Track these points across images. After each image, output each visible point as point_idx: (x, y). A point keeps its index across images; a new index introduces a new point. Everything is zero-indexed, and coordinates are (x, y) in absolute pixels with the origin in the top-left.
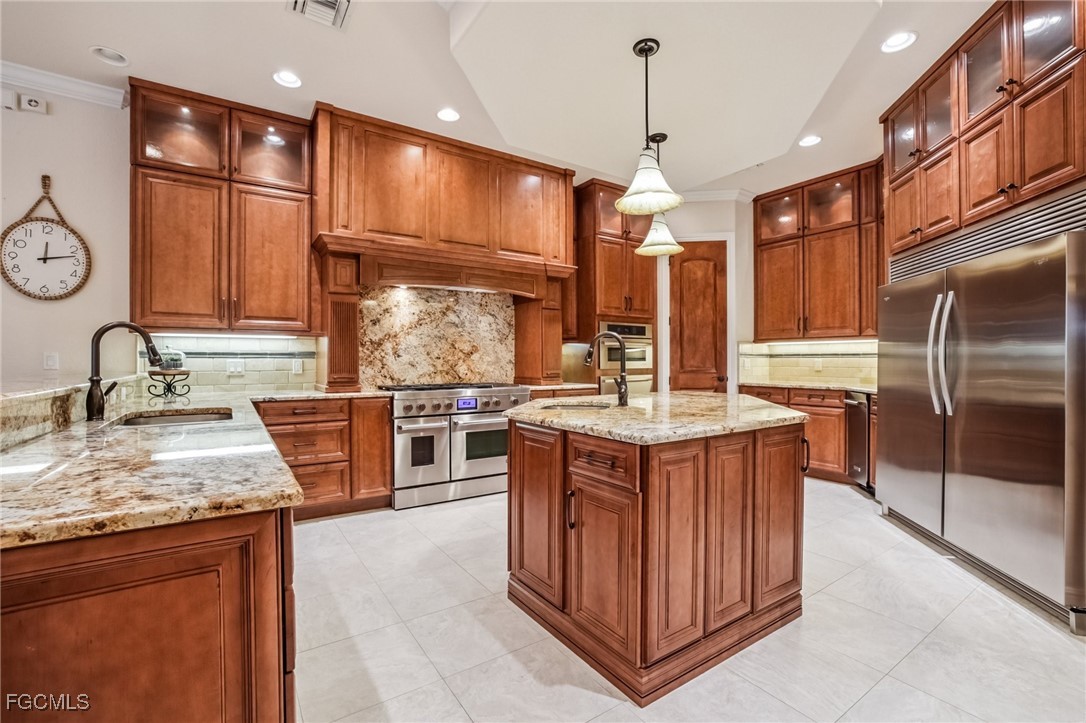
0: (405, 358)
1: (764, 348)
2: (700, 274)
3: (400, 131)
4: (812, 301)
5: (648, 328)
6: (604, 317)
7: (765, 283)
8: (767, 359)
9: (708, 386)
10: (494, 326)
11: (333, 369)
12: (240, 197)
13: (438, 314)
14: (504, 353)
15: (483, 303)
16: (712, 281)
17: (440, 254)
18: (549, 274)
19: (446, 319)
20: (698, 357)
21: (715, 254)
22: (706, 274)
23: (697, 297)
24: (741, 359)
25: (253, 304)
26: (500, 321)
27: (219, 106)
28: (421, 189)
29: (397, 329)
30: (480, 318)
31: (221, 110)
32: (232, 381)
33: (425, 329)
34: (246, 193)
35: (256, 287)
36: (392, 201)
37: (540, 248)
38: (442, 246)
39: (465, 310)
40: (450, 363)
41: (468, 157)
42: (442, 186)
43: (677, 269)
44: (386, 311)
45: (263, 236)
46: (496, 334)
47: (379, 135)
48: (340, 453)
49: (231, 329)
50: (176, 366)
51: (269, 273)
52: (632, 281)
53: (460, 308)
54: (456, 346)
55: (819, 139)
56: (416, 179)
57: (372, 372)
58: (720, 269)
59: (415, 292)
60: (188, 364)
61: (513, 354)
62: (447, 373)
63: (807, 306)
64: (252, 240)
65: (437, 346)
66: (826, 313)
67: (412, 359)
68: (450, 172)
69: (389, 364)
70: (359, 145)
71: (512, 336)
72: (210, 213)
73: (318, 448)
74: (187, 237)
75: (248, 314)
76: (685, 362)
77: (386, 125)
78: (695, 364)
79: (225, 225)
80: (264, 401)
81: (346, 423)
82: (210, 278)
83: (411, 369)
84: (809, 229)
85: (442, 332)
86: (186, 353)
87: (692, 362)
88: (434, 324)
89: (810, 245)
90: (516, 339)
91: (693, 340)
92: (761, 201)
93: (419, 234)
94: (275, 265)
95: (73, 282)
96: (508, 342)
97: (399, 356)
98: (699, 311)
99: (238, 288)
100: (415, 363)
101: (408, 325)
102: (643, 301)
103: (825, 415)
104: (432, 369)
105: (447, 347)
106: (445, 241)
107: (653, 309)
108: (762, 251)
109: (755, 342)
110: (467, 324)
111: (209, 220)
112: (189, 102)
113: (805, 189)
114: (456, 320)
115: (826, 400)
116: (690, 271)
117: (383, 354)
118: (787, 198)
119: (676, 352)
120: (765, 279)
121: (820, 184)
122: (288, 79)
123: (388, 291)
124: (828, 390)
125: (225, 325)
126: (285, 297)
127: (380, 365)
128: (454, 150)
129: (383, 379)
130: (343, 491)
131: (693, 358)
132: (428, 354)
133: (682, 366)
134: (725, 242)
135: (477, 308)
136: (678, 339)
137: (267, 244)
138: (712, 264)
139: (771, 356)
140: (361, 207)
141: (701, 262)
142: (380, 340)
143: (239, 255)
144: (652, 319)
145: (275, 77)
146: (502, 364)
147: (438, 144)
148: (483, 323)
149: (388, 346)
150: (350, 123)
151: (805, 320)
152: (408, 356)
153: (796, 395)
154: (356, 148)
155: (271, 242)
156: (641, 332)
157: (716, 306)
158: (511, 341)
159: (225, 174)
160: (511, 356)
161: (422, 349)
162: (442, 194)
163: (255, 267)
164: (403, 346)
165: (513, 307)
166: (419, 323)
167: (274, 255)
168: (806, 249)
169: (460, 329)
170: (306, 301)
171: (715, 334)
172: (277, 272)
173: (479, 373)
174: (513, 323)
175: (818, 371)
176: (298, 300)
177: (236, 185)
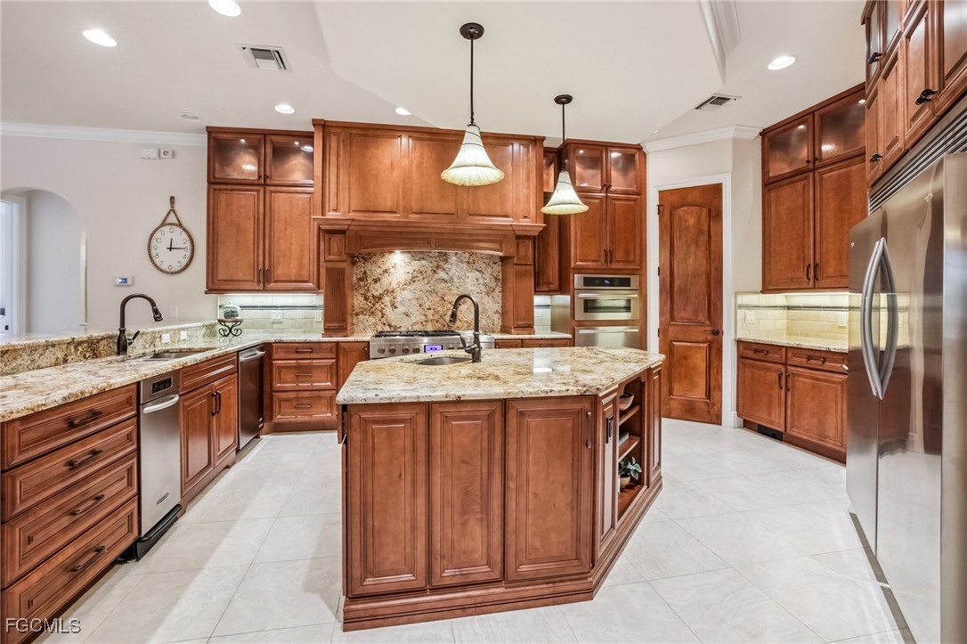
0: (401, 309)
1: (780, 299)
2: (691, 221)
3: (377, 129)
4: (824, 245)
5: (634, 280)
6: (579, 270)
7: (773, 225)
8: (785, 311)
9: (701, 339)
10: (481, 281)
11: (327, 319)
12: (271, 196)
13: (429, 272)
14: (491, 304)
15: (471, 261)
16: (706, 228)
17: (410, 225)
18: (517, 233)
19: (437, 276)
20: (690, 309)
21: (708, 200)
22: (699, 220)
23: (689, 246)
24: (739, 311)
25: (280, 271)
26: (487, 276)
27: (258, 134)
28: (396, 173)
29: (394, 285)
30: (468, 274)
31: (259, 137)
32: (275, 326)
33: (418, 285)
34: (275, 192)
35: (281, 260)
36: (372, 186)
37: (509, 210)
38: (413, 217)
39: (454, 267)
40: (440, 313)
41: (437, 140)
42: (414, 168)
43: (667, 217)
44: (385, 271)
45: (286, 222)
46: (483, 288)
47: (362, 135)
48: (329, 383)
49: (265, 290)
50: (233, 316)
51: (290, 248)
52: (613, 234)
53: (449, 266)
54: (446, 298)
55: (793, 60)
56: (392, 165)
57: (374, 320)
58: (715, 214)
59: (409, 255)
60: (242, 314)
61: (500, 305)
62: (437, 322)
63: (818, 251)
64: (279, 226)
65: (428, 299)
66: (840, 258)
67: (407, 310)
68: (422, 155)
69: (388, 314)
70: (345, 146)
71: (498, 289)
72: (252, 210)
73: (313, 378)
74: (238, 228)
75: (276, 279)
76: (675, 314)
77: (367, 126)
78: (687, 316)
79: (261, 217)
80: (276, 342)
81: (334, 361)
82: (251, 255)
83: (406, 318)
84: (821, 160)
85: (433, 287)
86: (241, 307)
87: (683, 314)
88: (426, 281)
89: (821, 179)
90: (503, 292)
91: (684, 291)
92: (769, 135)
93: (394, 210)
94: (294, 243)
95: (184, 262)
96: (494, 294)
97: (396, 308)
98: (691, 261)
99: (270, 261)
100: (409, 313)
101: (403, 282)
102: (627, 252)
103: (825, 381)
104: (424, 318)
105: (437, 299)
106: (417, 213)
107: (641, 261)
108: (769, 190)
109: (762, 292)
110: (455, 280)
111: (252, 215)
112: (244, 136)
113: (816, 113)
114: (446, 277)
115: (826, 363)
116: (680, 219)
117: (382, 306)
118: (801, 127)
119: (666, 304)
120: (773, 221)
121: (833, 106)
122: (285, 109)
123: (387, 255)
124: (828, 352)
125: (261, 287)
126: (301, 265)
127: (380, 315)
128: (425, 136)
129: (383, 326)
130: (331, 413)
131: (684, 309)
132: (420, 306)
133: (672, 319)
134: (721, 184)
135: (465, 266)
136: (669, 290)
137: (288, 228)
138: (705, 211)
139: (789, 308)
140: (347, 194)
141: (694, 208)
142: (380, 294)
143: (270, 237)
144: (641, 270)
145: (276, 108)
146: (488, 314)
147: (411, 134)
148: (470, 278)
149: (387, 299)
150: (338, 130)
151: (816, 266)
152: (403, 308)
153: (794, 355)
154: (343, 148)
155: (291, 226)
156: (625, 283)
157: (710, 254)
158: (498, 294)
159: (262, 181)
160: (498, 307)
161: (415, 302)
162: (414, 175)
163: (281, 245)
164: (399, 299)
165: (500, 263)
166: (413, 280)
167: (294, 235)
168: (818, 184)
169: (449, 285)
170: (315, 267)
171: (709, 284)
172: (295, 247)
173: (467, 322)
174: (500, 277)
175: (841, 327)
176: (309, 268)
177: (269, 188)
